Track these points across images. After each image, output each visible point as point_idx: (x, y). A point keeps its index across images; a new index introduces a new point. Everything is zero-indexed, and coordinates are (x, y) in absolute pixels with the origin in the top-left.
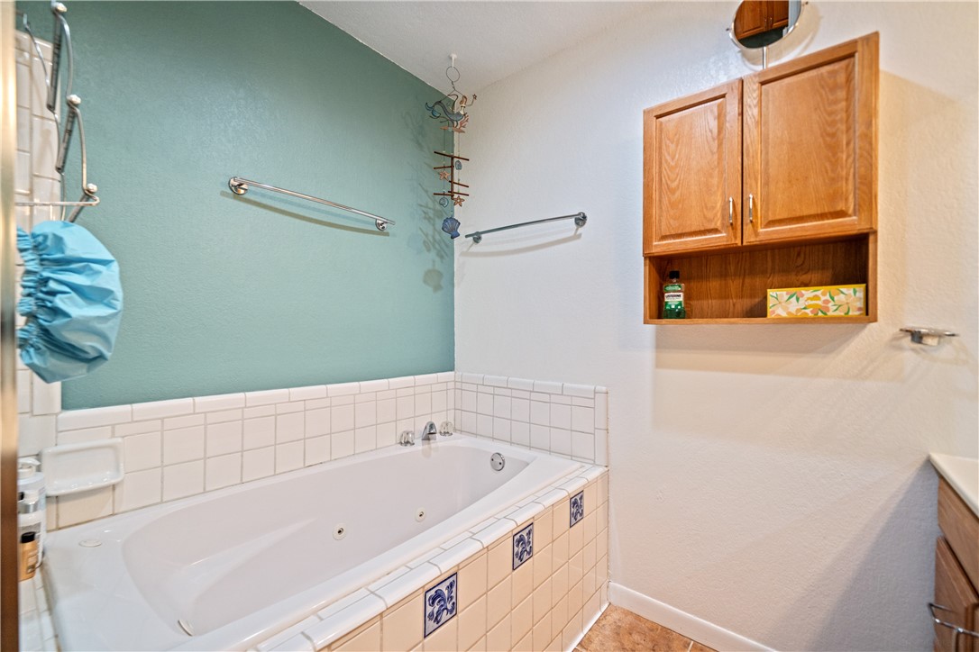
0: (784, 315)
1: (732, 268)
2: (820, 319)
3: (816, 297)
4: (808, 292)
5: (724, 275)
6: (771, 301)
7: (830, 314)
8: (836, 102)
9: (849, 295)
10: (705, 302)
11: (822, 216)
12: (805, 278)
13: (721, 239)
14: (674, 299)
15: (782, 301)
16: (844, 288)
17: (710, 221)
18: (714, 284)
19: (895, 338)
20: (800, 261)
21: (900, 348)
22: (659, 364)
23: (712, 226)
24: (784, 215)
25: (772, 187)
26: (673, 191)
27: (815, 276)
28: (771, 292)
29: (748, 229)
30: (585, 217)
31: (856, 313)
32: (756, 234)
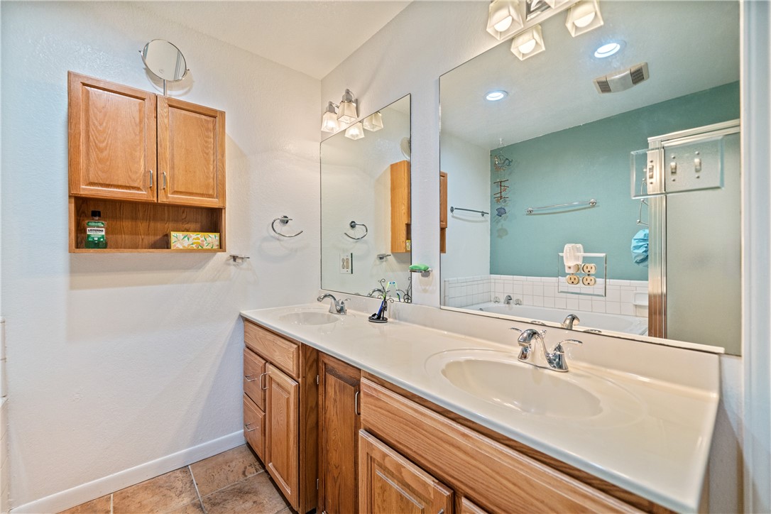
0: (181, 247)
1: (141, 214)
2: (200, 250)
3: (198, 238)
4: (194, 235)
5: (134, 218)
6: (173, 239)
7: (205, 247)
9: (213, 238)
10: (119, 237)
11: (202, 195)
12: (187, 226)
13: (143, 195)
14: (96, 231)
15: (180, 239)
16: (211, 234)
17: (133, 180)
18: (127, 224)
19: (228, 260)
20: (184, 216)
23: (136, 185)
24: (183, 190)
25: (176, 171)
26: (101, 150)
27: (192, 226)
28: (173, 234)
29: (161, 193)
31: (215, 247)
32: (167, 197)
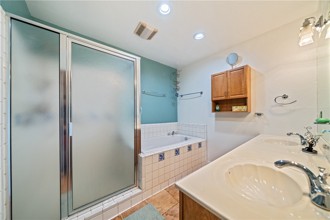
0: (235, 111)
1: (228, 102)
2: (240, 112)
3: (240, 108)
4: (239, 107)
5: (227, 104)
6: (233, 109)
7: (242, 111)
8: (241, 76)
9: (244, 108)
10: (224, 109)
11: (239, 95)
12: (240, 104)
13: (224, 98)
14: (218, 108)
15: (235, 109)
16: (244, 106)
17: (222, 95)
18: (225, 105)
20: (239, 101)
21: (256, 116)
22: (216, 120)
23: (223, 96)
24: (234, 94)
25: (232, 89)
26: (216, 89)
27: (242, 104)
28: (233, 107)
29: (228, 96)
30: (202, 92)
31: (245, 110)
32: (229, 97)
